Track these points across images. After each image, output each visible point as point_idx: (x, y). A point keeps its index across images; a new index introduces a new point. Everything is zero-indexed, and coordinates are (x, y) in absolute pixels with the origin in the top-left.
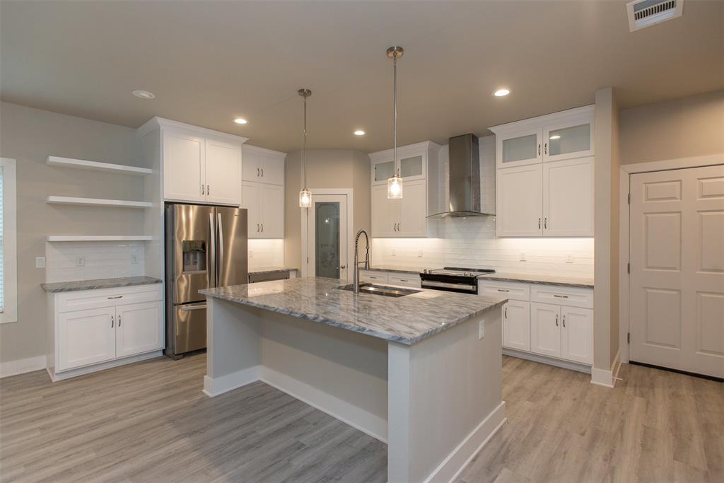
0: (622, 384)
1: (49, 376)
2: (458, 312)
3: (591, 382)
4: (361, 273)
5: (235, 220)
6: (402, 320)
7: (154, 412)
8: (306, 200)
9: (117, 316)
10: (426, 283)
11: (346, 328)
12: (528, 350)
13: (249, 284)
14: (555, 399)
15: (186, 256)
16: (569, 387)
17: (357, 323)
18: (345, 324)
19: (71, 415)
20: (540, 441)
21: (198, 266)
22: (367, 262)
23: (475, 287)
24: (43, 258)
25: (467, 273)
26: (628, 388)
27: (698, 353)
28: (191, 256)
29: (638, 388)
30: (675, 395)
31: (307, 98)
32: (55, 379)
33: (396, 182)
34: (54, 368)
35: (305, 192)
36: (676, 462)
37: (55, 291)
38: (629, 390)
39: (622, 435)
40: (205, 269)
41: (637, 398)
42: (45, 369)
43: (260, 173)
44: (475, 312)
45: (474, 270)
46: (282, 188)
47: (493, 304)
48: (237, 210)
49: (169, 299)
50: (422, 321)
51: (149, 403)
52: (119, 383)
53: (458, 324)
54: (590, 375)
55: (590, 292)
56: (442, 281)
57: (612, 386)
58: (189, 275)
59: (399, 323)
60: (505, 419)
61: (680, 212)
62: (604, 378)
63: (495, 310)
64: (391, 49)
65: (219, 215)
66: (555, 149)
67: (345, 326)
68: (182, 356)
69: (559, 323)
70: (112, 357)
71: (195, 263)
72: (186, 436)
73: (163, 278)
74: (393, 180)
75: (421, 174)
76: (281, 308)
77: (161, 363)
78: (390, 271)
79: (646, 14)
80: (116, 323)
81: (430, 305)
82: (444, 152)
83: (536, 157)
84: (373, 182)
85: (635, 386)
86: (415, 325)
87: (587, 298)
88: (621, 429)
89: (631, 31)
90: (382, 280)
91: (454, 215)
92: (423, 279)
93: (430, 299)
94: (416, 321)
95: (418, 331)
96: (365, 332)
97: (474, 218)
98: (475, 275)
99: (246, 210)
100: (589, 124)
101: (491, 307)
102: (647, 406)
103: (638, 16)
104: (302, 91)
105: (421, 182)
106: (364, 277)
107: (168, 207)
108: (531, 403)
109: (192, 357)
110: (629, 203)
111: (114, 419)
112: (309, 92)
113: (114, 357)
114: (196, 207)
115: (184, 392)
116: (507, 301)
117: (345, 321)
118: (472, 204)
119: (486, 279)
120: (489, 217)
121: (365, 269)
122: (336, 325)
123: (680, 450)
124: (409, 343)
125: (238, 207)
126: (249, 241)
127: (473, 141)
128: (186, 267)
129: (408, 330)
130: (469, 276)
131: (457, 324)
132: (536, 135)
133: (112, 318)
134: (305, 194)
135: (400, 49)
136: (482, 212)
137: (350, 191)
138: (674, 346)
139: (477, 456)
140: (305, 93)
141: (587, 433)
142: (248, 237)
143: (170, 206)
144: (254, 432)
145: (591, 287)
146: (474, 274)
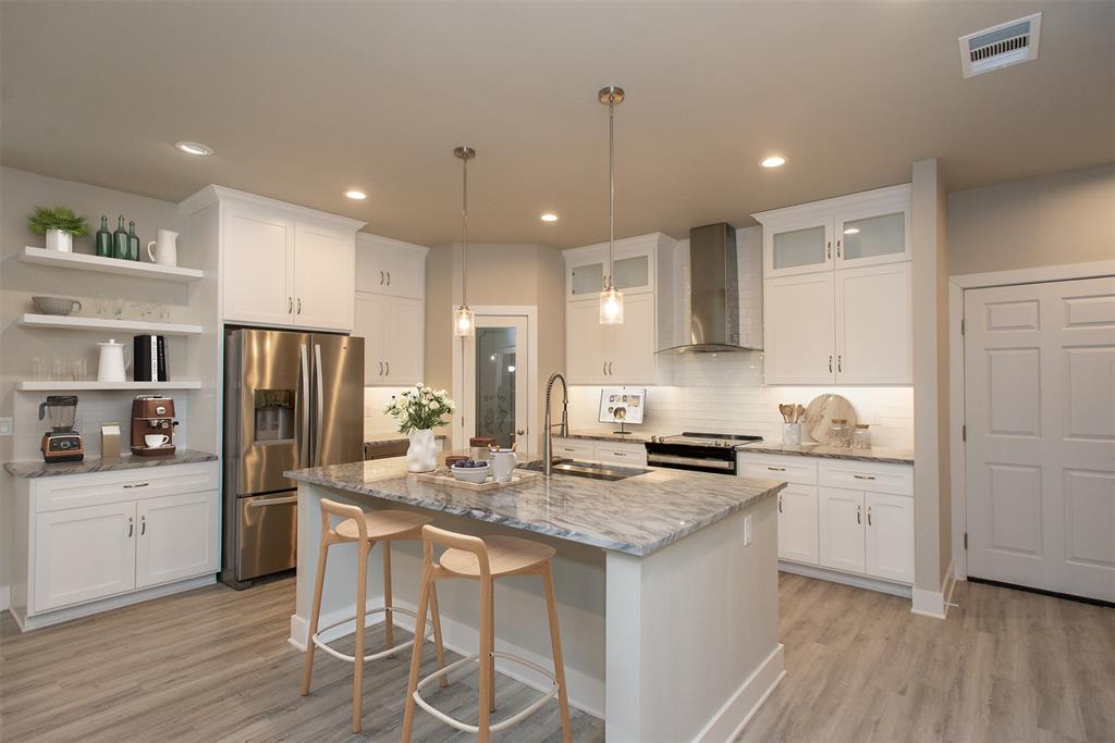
0: (958, 612)
1: (15, 622)
2: (711, 504)
3: (912, 610)
4: (555, 441)
5: (343, 355)
6: (627, 517)
7: (206, 679)
8: (464, 325)
9: (140, 517)
10: (654, 457)
11: (537, 531)
12: (814, 562)
13: (365, 462)
14: (859, 639)
15: (259, 415)
16: (878, 619)
17: (555, 522)
18: (536, 524)
19: (58, 688)
20: (839, 704)
21: (280, 431)
22: (564, 425)
23: (732, 463)
24: (10, 419)
25: (719, 441)
26: (967, 619)
27: (1068, 562)
28: (269, 415)
29: (982, 619)
30: (1036, 628)
31: (468, 161)
32: (28, 626)
33: (612, 298)
34: (25, 608)
35: (464, 311)
36: (1041, 730)
37: (31, 476)
38: (969, 622)
39: (960, 693)
40: (293, 437)
41: (981, 633)
42: (8, 611)
43: (385, 278)
44: (738, 503)
45: (729, 437)
46: (421, 305)
47: (764, 491)
48: (345, 339)
49: (230, 488)
50: (659, 519)
51: (196, 664)
52: (144, 630)
53: (714, 522)
54: (911, 600)
55: (908, 469)
56: (681, 455)
57: (943, 617)
58: (264, 447)
59: (622, 522)
60: (784, 672)
61: (1038, 348)
62: (930, 605)
63: (768, 498)
64: (605, 91)
65: (318, 347)
66: (852, 250)
67: (537, 527)
68: (250, 583)
69: (862, 519)
70: (130, 587)
71: (276, 426)
72: (263, 718)
73: (219, 453)
74: (609, 295)
75: (646, 284)
76: (428, 501)
77: (214, 596)
78: (597, 439)
79: (987, 53)
80: (137, 529)
81: (666, 493)
82: (682, 250)
83: (824, 261)
84: (570, 296)
85: (978, 615)
86: (648, 524)
87: (903, 479)
88: (959, 682)
89: (965, 77)
90: (586, 454)
91: (699, 350)
92: (650, 452)
93: (666, 483)
94: (649, 518)
95: (655, 534)
96: (569, 537)
97: (731, 354)
98: (731, 445)
99: (363, 339)
100: (903, 213)
101: (762, 494)
102: (997, 645)
103: (976, 56)
104: (460, 150)
105: (646, 296)
106: (559, 450)
107: (230, 334)
108: (822, 646)
109: (267, 585)
110: (963, 333)
111: (135, 693)
112: (472, 152)
113: (132, 587)
114: (276, 333)
115: (258, 643)
116: (785, 485)
117: (533, 521)
118: (728, 332)
119: (749, 450)
120: (753, 354)
121: (562, 435)
122: (520, 527)
123: (1047, 712)
124: (641, 554)
125: (347, 335)
126: (366, 389)
127: (728, 235)
128: (260, 433)
129: (638, 532)
130: (722, 446)
131: (712, 523)
132: (823, 227)
133: (131, 520)
134: (464, 316)
135: (620, 92)
136: (741, 345)
137: (532, 310)
138: (1032, 553)
139: (743, 733)
140: (465, 154)
141: (909, 690)
142: (366, 383)
143: (234, 332)
144: (380, 706)
145: (910, 463)
146: (731, 443)
